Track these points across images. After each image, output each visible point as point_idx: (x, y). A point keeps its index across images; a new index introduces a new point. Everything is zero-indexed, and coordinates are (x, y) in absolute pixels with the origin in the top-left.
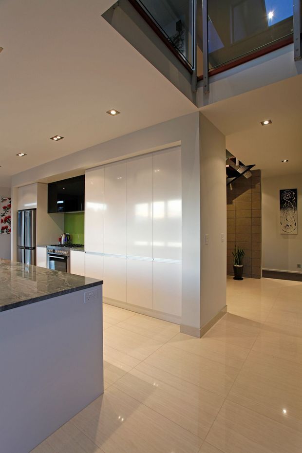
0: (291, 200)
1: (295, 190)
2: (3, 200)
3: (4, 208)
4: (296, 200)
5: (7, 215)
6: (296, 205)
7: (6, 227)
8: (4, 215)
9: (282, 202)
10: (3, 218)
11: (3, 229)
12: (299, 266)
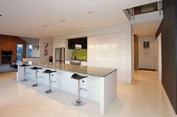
0: (147, 45)
1: (149, 42)
2: (45, 44)
3: (45, 47)
4: (149, 45)
5: (46, 49)
6: (149, 47)
7: (46, 54)
8: (45, 49)
9: (144, 46)
10: (45, 50)
11: (45, 54)
12: (150, 66)
